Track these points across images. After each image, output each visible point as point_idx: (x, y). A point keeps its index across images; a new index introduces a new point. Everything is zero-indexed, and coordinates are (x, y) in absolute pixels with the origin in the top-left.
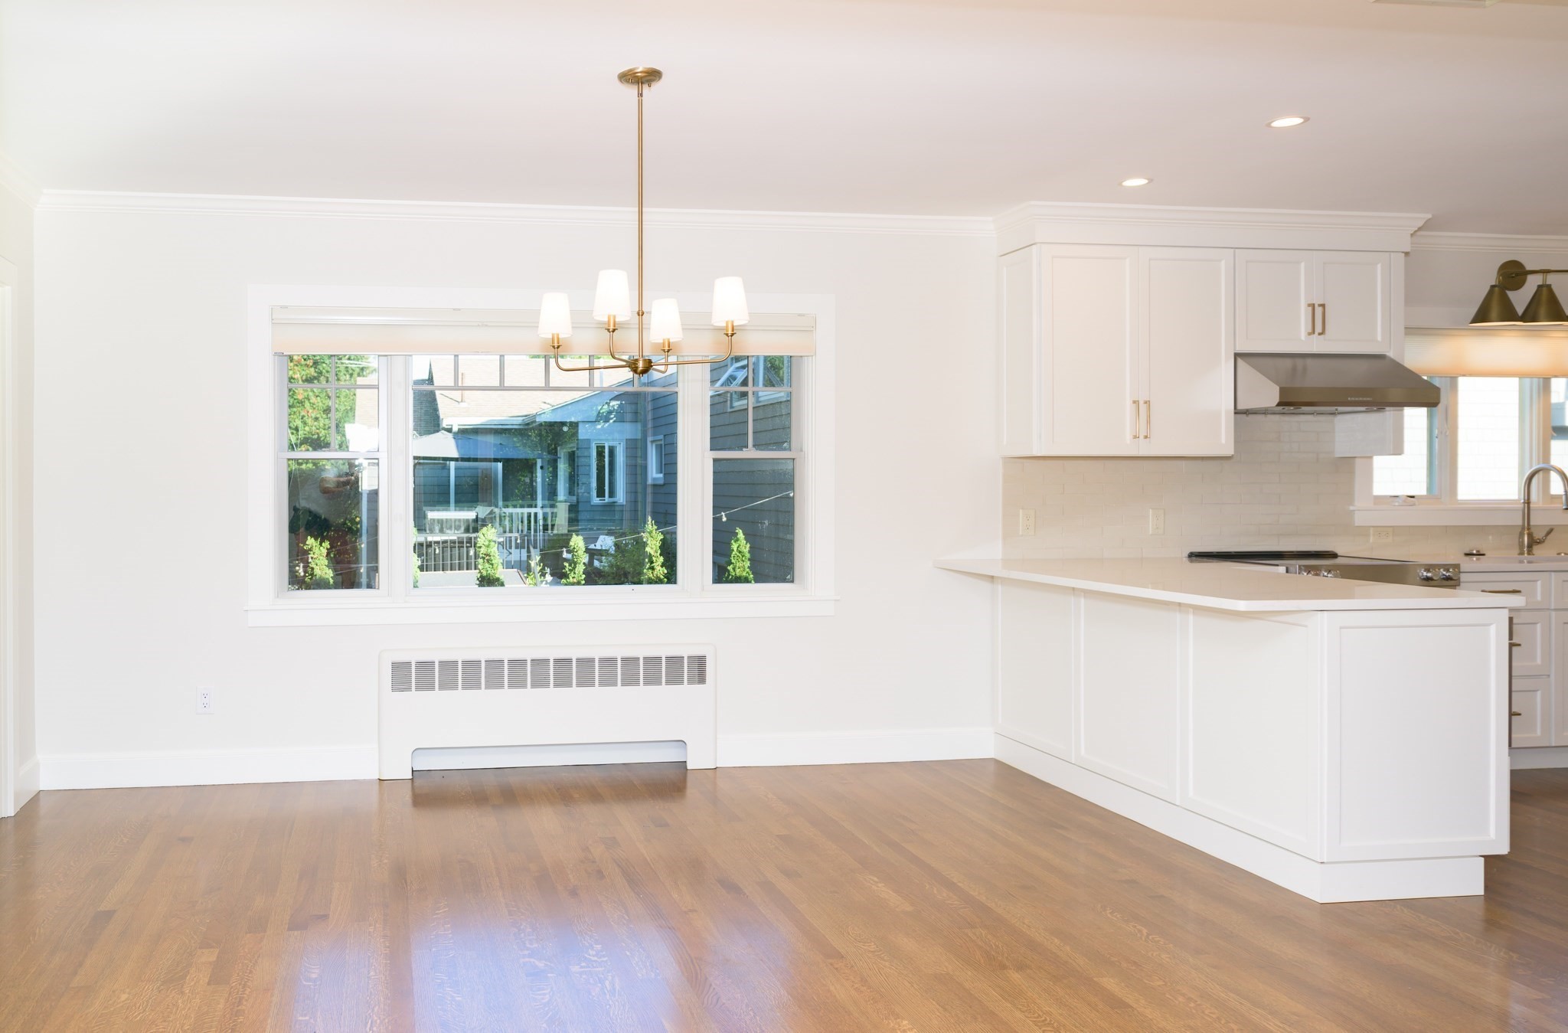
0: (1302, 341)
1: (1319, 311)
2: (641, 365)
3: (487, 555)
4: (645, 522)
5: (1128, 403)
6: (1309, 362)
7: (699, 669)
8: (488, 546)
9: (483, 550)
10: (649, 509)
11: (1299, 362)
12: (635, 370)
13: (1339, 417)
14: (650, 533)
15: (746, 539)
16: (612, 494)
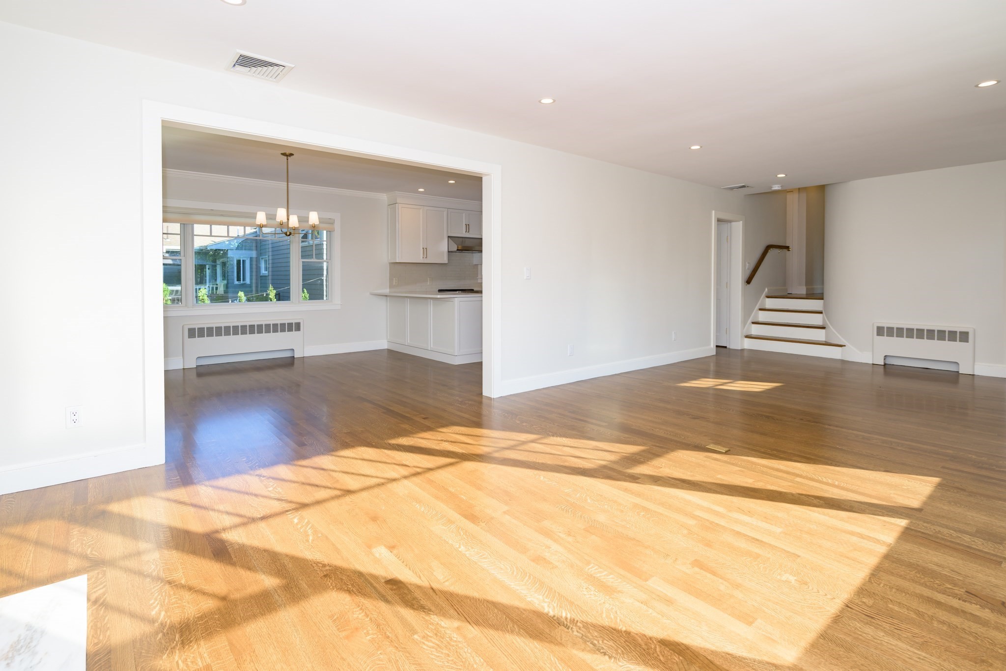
0: (463, 234)
1: (468, 226)
2: (288, 234)
3: (202, 299)
4: (269, 287)
5: (421, 248)
6: (466, 239)
7: (298, 327)
8: (203, 296)
9: (201, 298)
10: (270, 281)
11: (464, 239)
12: (286, 235)
13: (474, 254)
14: (271, 290)
15: (307, 292)
16: (244, 280)
